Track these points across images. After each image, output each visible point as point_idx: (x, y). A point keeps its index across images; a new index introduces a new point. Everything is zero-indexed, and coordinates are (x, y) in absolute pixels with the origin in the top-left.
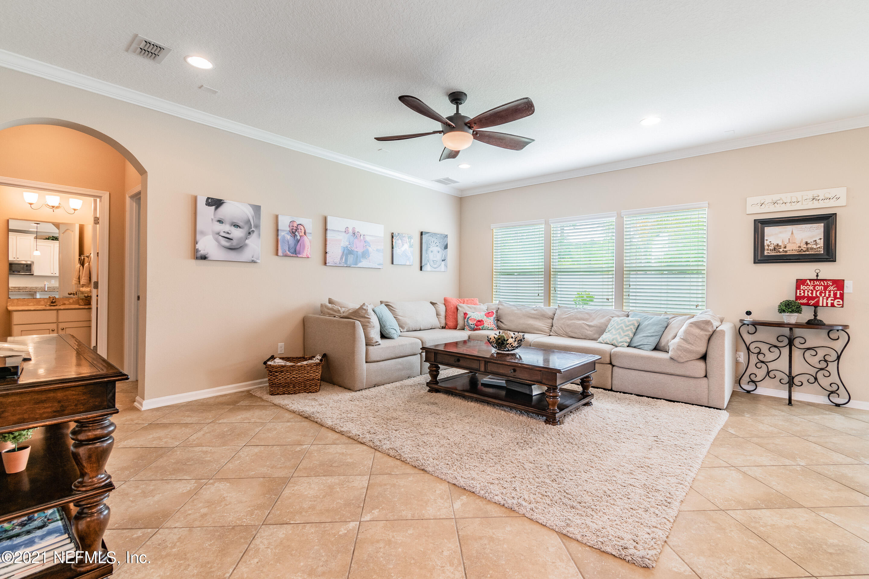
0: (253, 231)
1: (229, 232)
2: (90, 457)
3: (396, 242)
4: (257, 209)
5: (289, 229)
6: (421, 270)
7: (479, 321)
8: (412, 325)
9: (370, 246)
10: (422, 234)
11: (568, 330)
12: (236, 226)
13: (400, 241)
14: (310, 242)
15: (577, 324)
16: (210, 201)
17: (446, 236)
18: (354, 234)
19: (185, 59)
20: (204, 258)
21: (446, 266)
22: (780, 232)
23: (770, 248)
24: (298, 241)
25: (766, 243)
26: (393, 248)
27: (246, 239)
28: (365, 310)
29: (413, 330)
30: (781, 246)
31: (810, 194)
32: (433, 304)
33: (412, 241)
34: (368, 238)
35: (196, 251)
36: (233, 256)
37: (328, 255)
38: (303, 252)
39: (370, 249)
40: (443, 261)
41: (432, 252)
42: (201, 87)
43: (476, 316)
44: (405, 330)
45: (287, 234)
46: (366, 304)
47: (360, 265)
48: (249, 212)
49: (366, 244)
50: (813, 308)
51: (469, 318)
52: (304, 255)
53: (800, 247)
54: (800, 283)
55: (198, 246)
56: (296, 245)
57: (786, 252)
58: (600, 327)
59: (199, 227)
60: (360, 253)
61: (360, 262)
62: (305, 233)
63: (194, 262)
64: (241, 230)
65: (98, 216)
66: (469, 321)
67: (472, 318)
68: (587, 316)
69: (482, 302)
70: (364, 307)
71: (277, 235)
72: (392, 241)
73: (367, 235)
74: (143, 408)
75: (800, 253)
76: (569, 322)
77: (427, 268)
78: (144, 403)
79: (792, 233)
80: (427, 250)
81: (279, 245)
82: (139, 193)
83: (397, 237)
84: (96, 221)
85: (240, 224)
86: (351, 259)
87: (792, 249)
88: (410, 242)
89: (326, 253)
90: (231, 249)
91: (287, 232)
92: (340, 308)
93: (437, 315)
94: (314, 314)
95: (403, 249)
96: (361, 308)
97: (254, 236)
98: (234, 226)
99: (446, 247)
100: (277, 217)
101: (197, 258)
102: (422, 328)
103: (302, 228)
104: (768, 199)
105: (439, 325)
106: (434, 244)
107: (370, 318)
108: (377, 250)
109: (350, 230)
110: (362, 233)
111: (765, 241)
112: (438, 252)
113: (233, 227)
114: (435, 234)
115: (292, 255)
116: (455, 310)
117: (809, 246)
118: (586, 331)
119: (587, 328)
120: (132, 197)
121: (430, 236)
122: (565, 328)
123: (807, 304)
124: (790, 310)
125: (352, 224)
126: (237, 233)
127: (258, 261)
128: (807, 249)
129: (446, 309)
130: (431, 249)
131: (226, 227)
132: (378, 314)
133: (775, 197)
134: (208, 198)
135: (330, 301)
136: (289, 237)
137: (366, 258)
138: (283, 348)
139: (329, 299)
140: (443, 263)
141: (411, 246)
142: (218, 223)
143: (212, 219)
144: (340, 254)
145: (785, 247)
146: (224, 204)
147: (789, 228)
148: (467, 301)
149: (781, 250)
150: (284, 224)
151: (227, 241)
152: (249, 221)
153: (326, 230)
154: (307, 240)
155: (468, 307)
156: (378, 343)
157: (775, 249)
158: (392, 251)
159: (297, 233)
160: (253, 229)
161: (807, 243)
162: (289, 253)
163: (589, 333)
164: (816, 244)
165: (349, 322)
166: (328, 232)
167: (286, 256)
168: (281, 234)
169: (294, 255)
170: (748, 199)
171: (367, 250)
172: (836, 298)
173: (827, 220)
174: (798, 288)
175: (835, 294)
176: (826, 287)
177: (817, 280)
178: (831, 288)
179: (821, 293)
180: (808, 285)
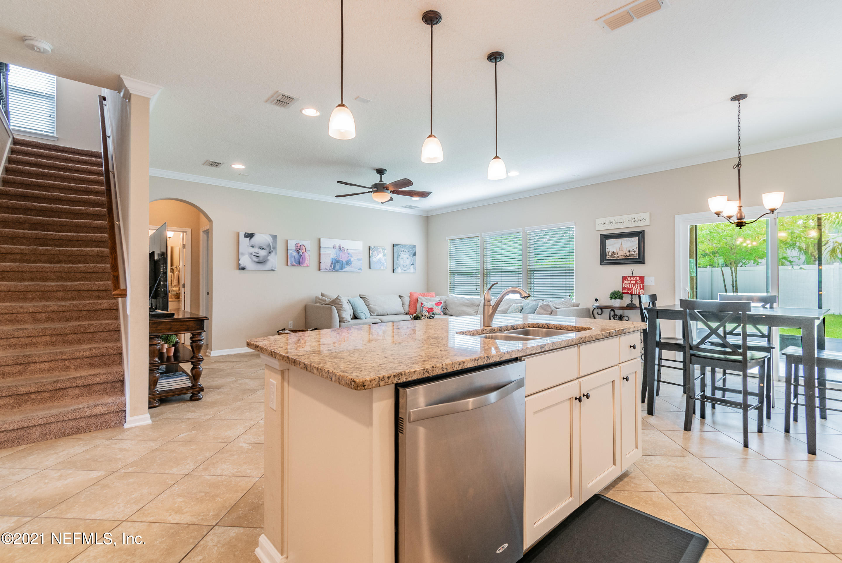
0: (272, 251)
1: (258, 253)
2: (196, 347)
3: (372, 253)
4: (274, 237)
5: (295, 248)
6: (393, 272)
7: (430, 309)
8: (380, 311)
9: (352, 257)
10: (393, 245)
12: (262, 248)
13: (375, 252)
14: (309, 256)
16: (246, 234)
17: (414, 246)
18: (340, 249)
19: (231, 166)
20: (243, 269)
21: (414, 268)
22: (615, 243)
23: (610, 254)
24: (301, 256)
25: (607, 251)
26: (370, 257)
27: (268, 256)
28: (339, 299)
29: (382, 314)
30: (615, 253)
31: (630, 217)
32: (400, 297)
33: (386, 251)
34: (350, 251)
35: (239, 265)
36: (260, 267)
37: (321, 264)
38: (304, 263)
39: (352, 259)
40: (411, 265)
41: (402, 259)
42: (240, 174)
43: (428, 305)
44: (375, 314)
45: (294, 251)
46: (340, 296)
47: (344, 270)
48: (270, 240)
49: (349, 256)
50: (630, 296)
51: (423, 306)
52: (305, 265)
53: (625, 253)
54: (624, 278)
55: (240, 262)
56: (299, 259)
57: (618, 257)
59: (240, 251)
60: (344, 262)
61: (345, 268)
62: (305, 251)
63: (238, 271)
64: (264, 251)
65: (185, 243)
66: (423, 309)
67: (426, 306)
69: (437, 295)
70: (339, 298)
71: (288, 253)
72: (370, 253)
73: (349, 249)
74: (211, 356)
75: (626, 258)
77: (399, 270)
78: (212, 352)
79: (621, 244)
80: (397, 258)
81: (289, 259)
82: (209, 230)
83: (373, 249)
84: (184, 246)
85: (264, 247)
86: (338, 266)
87: (621, 255)
88: (384, 252)
89: (320, 263)
90: (259, 263)
91: (294, 250)
92: (326, 299)
93: (402, 304)
94: (312, 303)
95: (378, 257)
96: (337, 298)
97: (273, 254)
98: (261, 248)
99: (414, 255)
100: (287, 241)
101: (239, 269)
102: (388, 314)
103: (304, 247)
104: (608, 220)
105: (403, 312)
106: (404, 252)
107: (342, 305)
108: (357, 259)
109: (337, 247)
110: (346, 248)
111: (607, 249)
112: (408, 259)
113: (260, 250)
114: (405, 245)
115: (297, 265)
116: (417, 301)
117: (631, 253)
120: (204, 232)
121: (400, 247)
123: (627, 293)
124: (614, 297)
125: (338, 242)
126: (262, 253)
127: (275, 270)
128: (630, 255)
129: (410, 300)
130: (401, 257)
131: (256, 250)
132: (352, 303)
133: (611, 219)
134: (246, 233)
135: (322, 295)
136: (295, 254)
137: (349, 265)
138: (292, 325)
139: (322, 293)
140: (412, 267)
141: (384, 255)
142: (251, 248)
143: (248, 245)
144: (330, 263)
145: (618, 254)
146: (255, 236)
147: (619, 240)
148: (427, 294)
149: (615, 256)
150: (292, 245)
151: (257, 258)
152: (269, 245)
153: (320, 247)
154: (307, 255)
155: (425, 298)
156: (347, 321)
157: (612, 255)
158: (370, 259)
159: (300, 251)
160: (272, 250)
161: (629, 251)
162: (295, 264)
164: (634, 252)
165: (329, 307)
166: (321, 249)
167: (293, 265)
168: (290, 252)
169: (298, 265)
170: (596, 220)
171: (350, 260)
172: (641, 289)
173: (640, 235)
174: (623, 282)
175: (640, 286)
176: (636, 281)
177: (632, 276)
178: (638, 282)
179: (634, 285)
180: (628, 280)
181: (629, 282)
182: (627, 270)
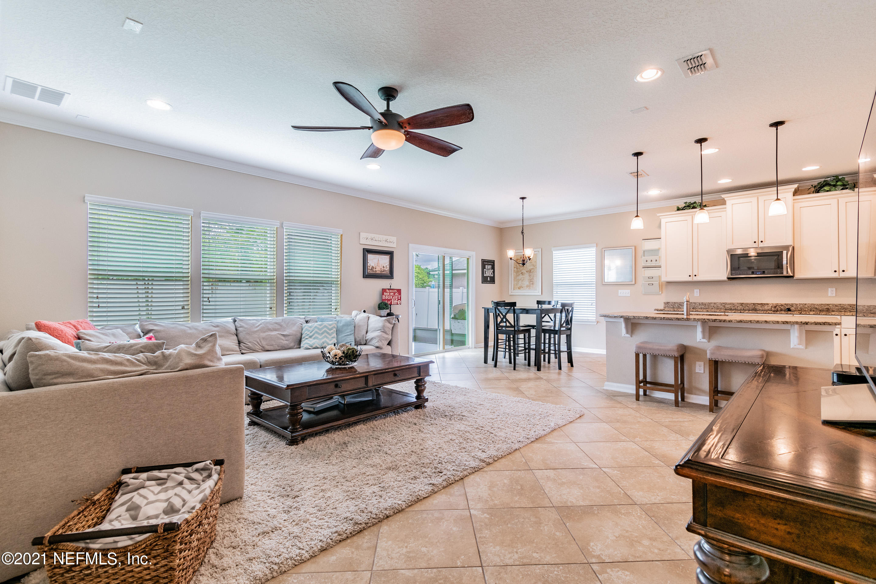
11: (264, 343)
15: (273, 335)
22: (374, 259)
23: (369, 268)
25: (368, 265)
30: (374, 267)
31: (384, 238)
53: (381, 269)
54: (383, 291)
57: (376, 272)
58: (295, 335)
68: (278, 327)
75: (382, 273)
76: (263, 335)
79: (378, 260)
87: (378, 270)
104: (370, 236)
111: (367, 263)
118: (282, 341)
119: (283, 337)
122: (261, 342)
128: (384, 270)
145: (376, 268)
147: (377, 257)
149: (374, 270)
157: (371, 269)
161: (384, 267)
163: (285, 342)
164: (387, 268)
170: (361, 233)
172: (398, 300)
173: (390, 254)
174: (383, 294)
175: (398, 297)
176: (394, 293)
177: (390, 289)
178: (396, 294)
179: (393, 297)
180: (387, 292)
181: (389, 294)
182: (385, 284)
